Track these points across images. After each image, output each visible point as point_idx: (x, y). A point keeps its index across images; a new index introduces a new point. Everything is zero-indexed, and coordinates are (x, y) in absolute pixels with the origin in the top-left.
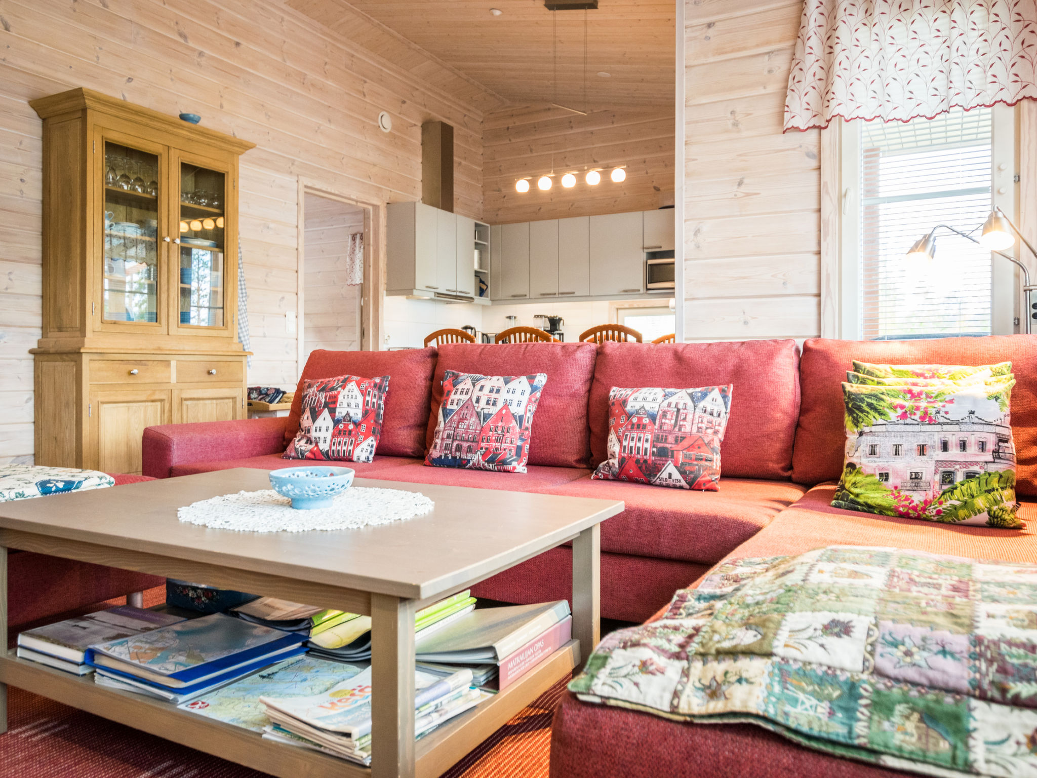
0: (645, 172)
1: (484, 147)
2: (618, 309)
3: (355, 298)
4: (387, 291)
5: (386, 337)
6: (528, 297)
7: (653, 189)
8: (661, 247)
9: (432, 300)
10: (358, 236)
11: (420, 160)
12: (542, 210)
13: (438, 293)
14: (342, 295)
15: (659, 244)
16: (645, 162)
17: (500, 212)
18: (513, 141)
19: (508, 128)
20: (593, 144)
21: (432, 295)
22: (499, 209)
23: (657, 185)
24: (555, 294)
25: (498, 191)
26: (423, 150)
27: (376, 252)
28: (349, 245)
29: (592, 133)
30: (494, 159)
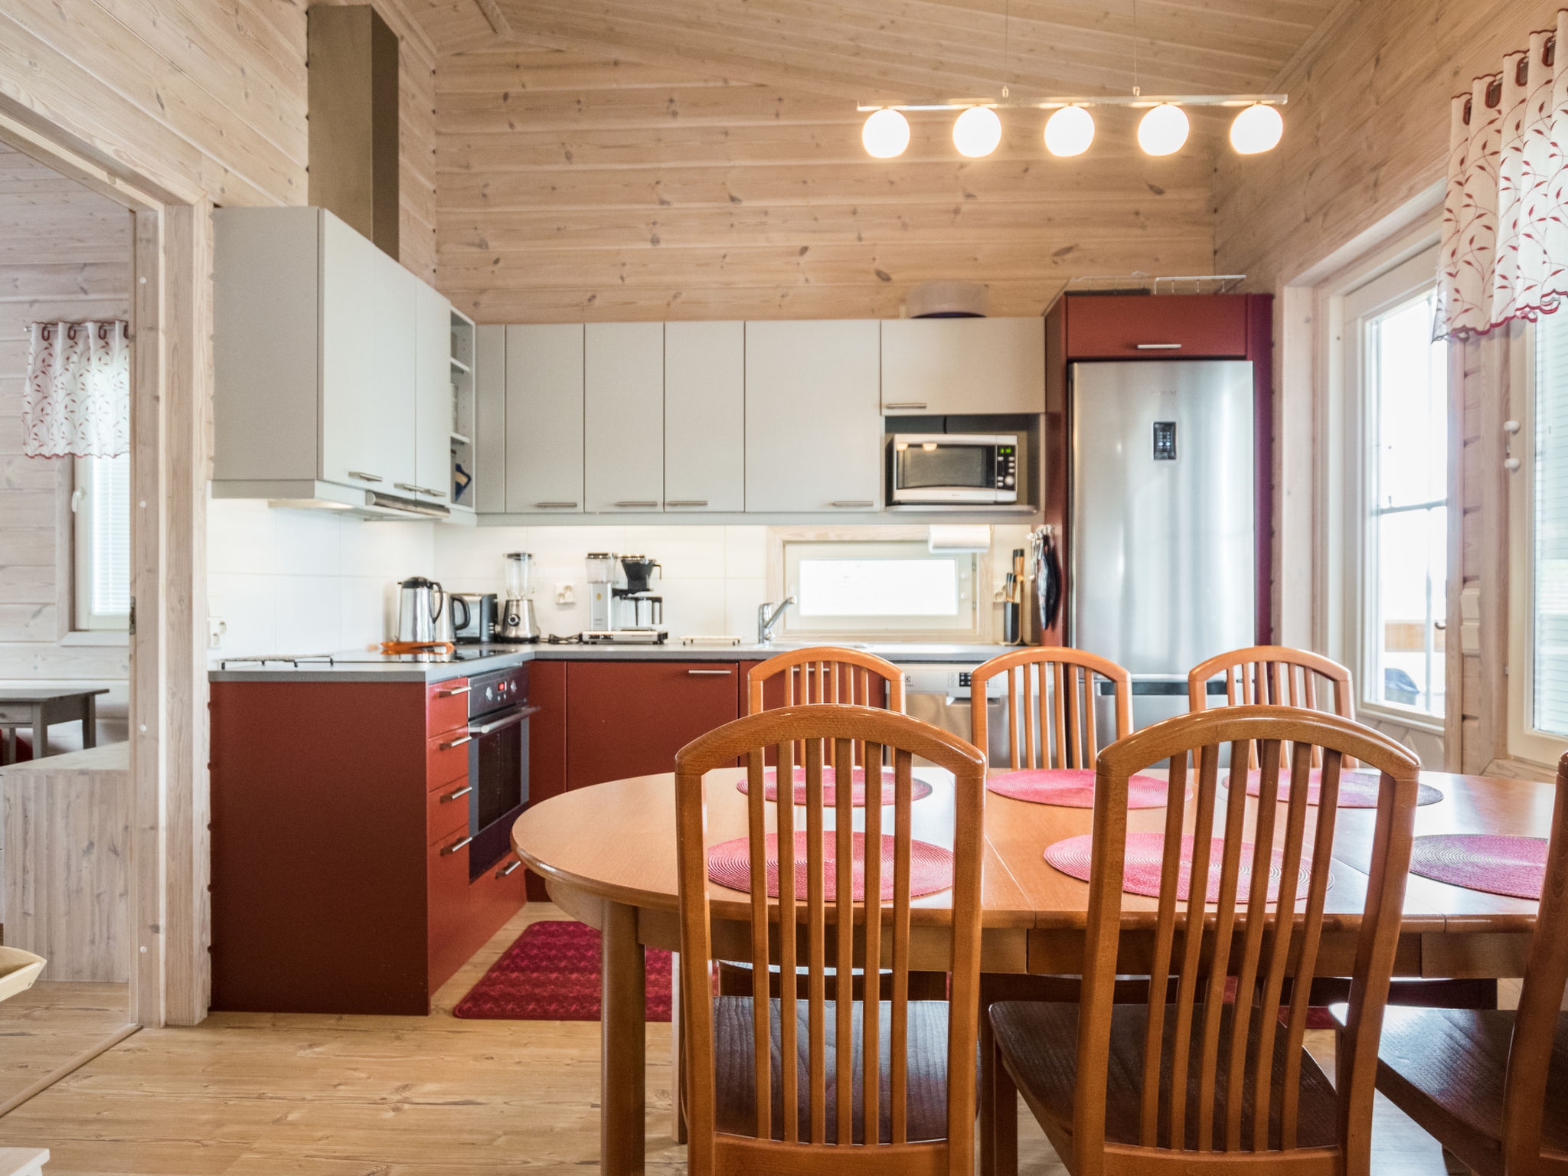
0: (856, 235)
1: (438, 133)
2: (786, 543)
3: (51, 491)
4: (214, 480)
5: (215, 628)
6: (580, 509)
7: (874, 277)
8: (924, 407)
9: (356, 512)
10: (61, 329)
11: (303, 108)
12: (597, 302)
13: (378, 495)
14: (8, 481)
15: (922, 401)
16: (854, 213)
17: (484, 300)
18: (519, 128)
19: (506, 97)
20: (729, 160)
21: (358, 500)
22: (483, 291)
23: (883, 269)
24: (654, 505)
25: (480, 246)
26: (311, 82)
27: (181, 353)
28: (32, 349)
29: (726, 133)
30: (468, 167)
